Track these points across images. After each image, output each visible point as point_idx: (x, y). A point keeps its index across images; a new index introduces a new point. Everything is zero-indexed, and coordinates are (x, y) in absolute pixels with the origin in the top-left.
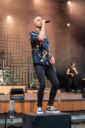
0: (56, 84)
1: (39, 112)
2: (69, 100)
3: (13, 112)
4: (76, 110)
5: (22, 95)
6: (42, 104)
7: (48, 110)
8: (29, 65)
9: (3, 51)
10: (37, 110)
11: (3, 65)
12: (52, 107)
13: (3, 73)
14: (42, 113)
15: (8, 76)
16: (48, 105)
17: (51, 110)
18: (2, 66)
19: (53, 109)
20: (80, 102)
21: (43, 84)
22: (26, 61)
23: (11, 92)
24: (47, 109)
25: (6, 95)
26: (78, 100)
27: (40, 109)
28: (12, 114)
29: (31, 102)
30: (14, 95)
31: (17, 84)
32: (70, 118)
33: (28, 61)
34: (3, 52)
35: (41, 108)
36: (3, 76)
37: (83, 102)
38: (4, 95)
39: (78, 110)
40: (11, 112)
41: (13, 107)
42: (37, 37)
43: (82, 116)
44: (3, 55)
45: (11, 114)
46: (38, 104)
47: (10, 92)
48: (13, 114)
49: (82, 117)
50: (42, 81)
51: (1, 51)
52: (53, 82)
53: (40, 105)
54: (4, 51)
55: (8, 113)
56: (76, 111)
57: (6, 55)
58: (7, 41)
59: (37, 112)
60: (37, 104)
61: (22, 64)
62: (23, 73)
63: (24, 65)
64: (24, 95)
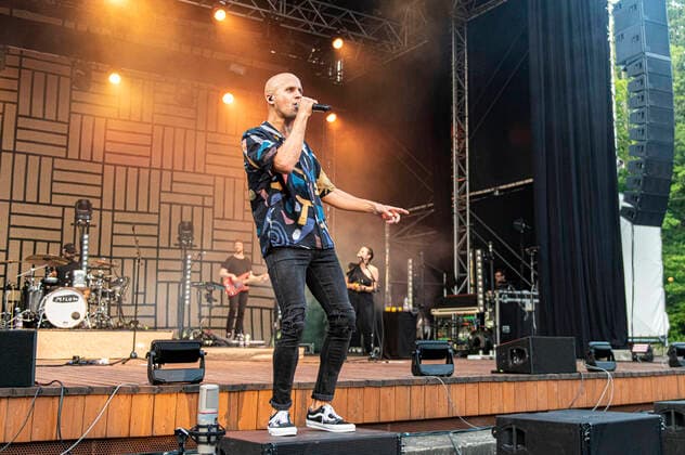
0: (345, 320)
1: (280, 427)
2: (368, 384)
3: (214, 430)
4: (393, 420)
5: (196, 365)
6: (288, 395)
7: (312, 419)
8: (186, 256)
9: (88, 201)
10: (273, 421)
11: (85, 253)
12: (329, 409)
13: (88, 280)
14: (293, 430)
15: (104, 294)
16: (313, 397)
17: (325, 417)
18: (81, 256)
19: (330, 416)
20: (404, 388)
21: (294, 320)
22: (175, 240)
23: (153, 353)
24: (310, 413)
25: (103, 365)
26: (399, 381)
27: (282, 416)
28: (209, 439)
29: (230, 392)
30: (166, 366)
31: (139, 326)
32: (399, 446)
33: (179, 239)
34: (84, 203)
35: (286, 413)
36: (87, 292)
37: (416, 390)
38: (98, 365)
39: (399, 417)
40: (205, 430)
41: (214, 410)
42: (271, 153)
43: (414, 439)
44: (84, 214)
45: (204, 439)
46: (274, 397)
47: (148, 354)
48: (213, 439)
49: (415, 445)
50: (290, 308)
51: (77, 199)
52: (335, 313)
53: (281, 399)
54: (91, 200)
55: (191, 434)
56: (391, 423)
57: (96, 214)
58: (104, 163)
59: (271, 430)
60: (271, 396)
61: (155, 250)
62: (159, 285)
63: (163, 254)
64: (202, 366)
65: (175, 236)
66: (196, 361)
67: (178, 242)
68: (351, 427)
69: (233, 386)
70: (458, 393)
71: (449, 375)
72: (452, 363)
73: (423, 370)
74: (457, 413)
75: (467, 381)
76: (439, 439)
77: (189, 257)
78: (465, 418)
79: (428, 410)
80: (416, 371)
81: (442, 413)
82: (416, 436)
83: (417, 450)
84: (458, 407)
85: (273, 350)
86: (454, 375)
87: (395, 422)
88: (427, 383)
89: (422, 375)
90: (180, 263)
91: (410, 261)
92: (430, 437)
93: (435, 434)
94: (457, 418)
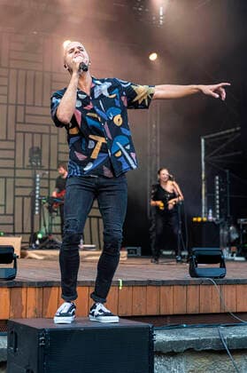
2: (150, 283)
4: (171, 313)
5: (11, 266)
8: (35, 175)
22: (27, 163)
26: (178, 281)
29: (36, 288)
32: (152, 336)
33: (30, 161)
37: (192, 289)
43: (189, 330)
49: (187, 335)
56: (170, 316)
61: (13, 171)
62: (17, 199)
63: (18, 173)
64: (15, 266)
65: (27, 159)
66: (11, 262)
67: (29, 164)
68: (115, 319)
69: (39, 283)
70: (229, 292)
71: (221, 277)
72: (224, 267)
73: (198, 272)
74: (228, 309)
75: (237, 282)
76: (210, 330)
77: (38, 176)
78: (236, 313)
79: (202, 306)
80: (193, 273)
81: (215, 309)
82: (192, 327)
83: (187, 339)
84: (229, 305)
85: (100, 252)
86: (227, 277)
87: (174, 315)
88: (201, 283)
89: (197, 277)
90: (31, 180)
91: (217, 178)
92: (203, 329)
93: (208, 326)
94: (228, 313)
